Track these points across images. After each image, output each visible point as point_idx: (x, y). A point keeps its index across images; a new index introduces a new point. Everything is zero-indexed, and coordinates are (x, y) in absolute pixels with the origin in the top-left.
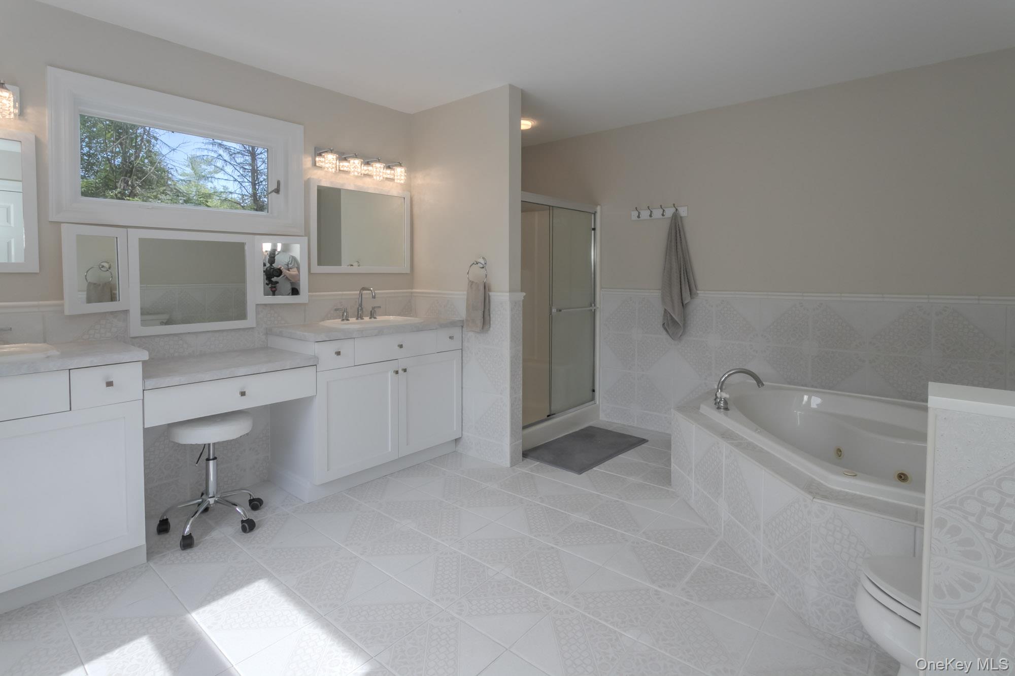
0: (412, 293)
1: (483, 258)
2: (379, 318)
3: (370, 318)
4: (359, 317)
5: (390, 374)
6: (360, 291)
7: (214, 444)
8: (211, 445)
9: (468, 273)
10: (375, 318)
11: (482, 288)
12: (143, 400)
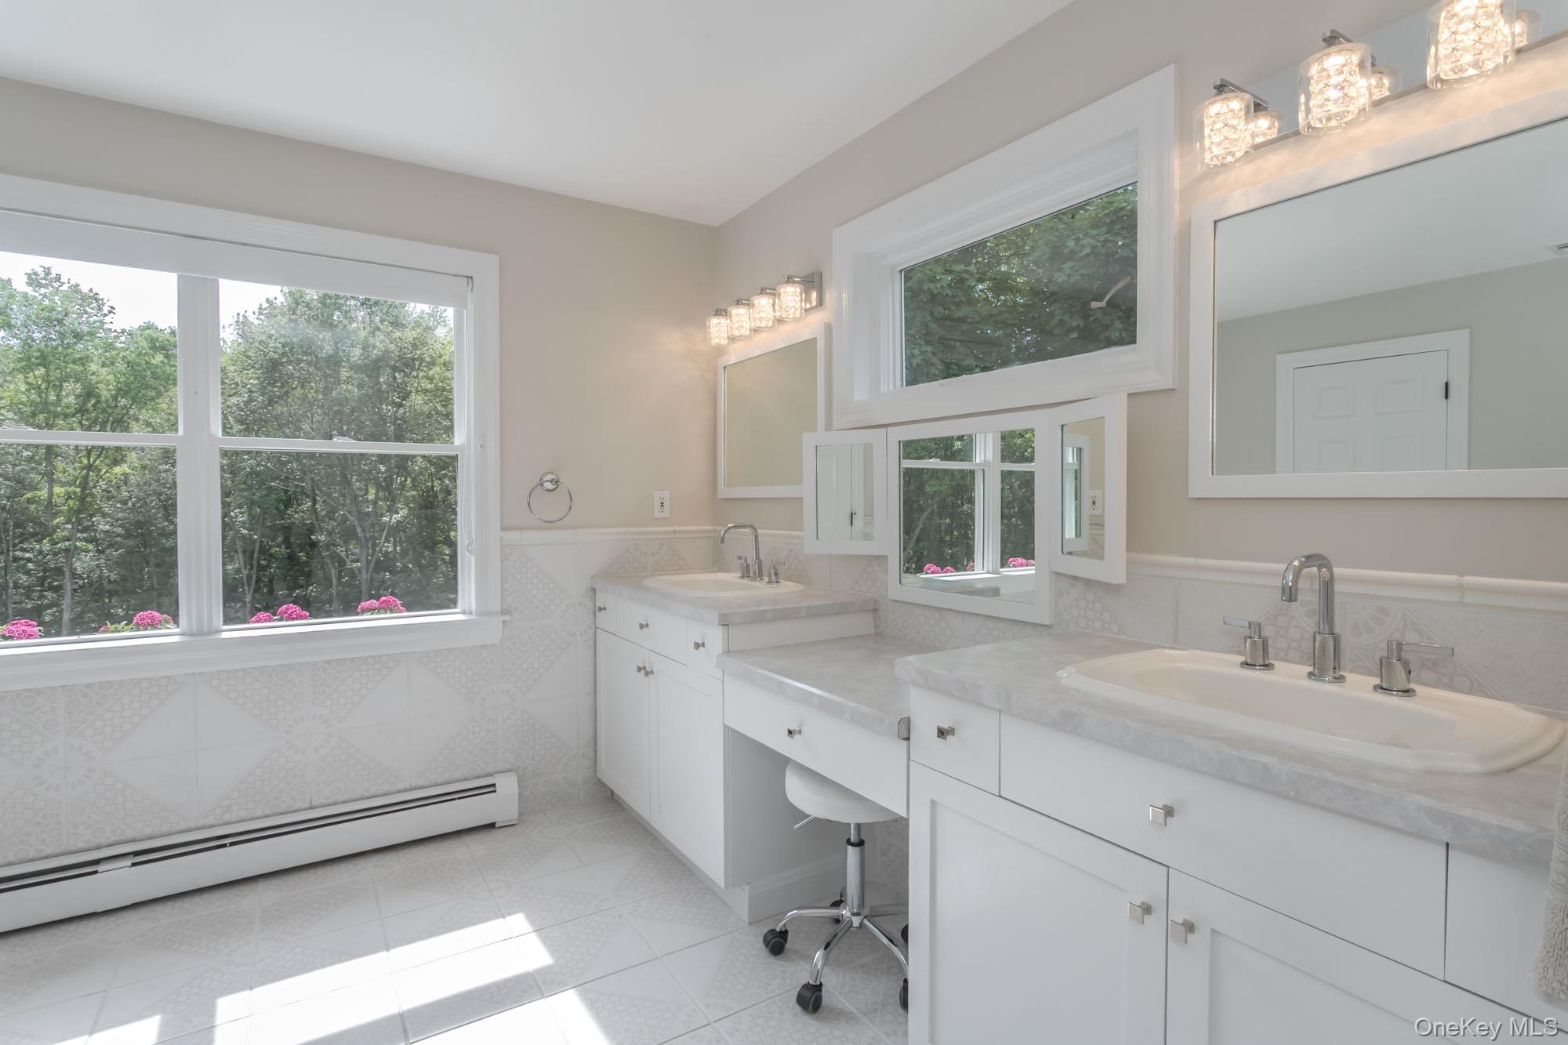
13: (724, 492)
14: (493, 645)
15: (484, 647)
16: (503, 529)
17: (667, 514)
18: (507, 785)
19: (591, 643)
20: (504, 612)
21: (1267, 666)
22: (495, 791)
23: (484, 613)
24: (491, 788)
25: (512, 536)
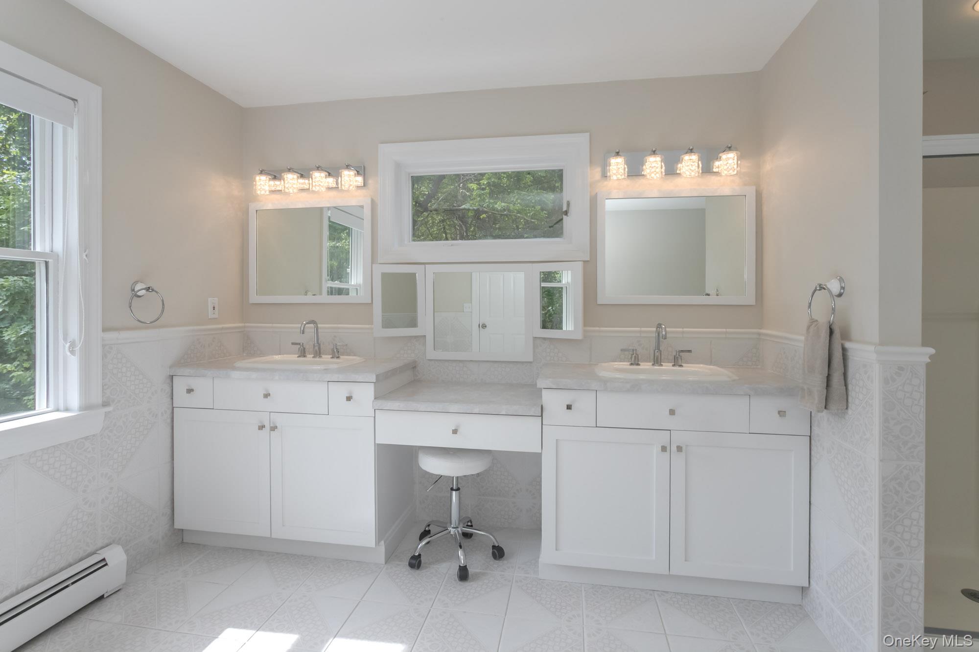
0: (759, 334)
1: (841, 280)
2: (687, 367)
3: (653, 365)
4: (657, 361)
5: (657, 449)
6: (657, 329)
7: (457, 478)
8: (455, 478)
9: (810, 306)
10: (681, 366)
11: (824, 334)
12: (375, 417)
13: (254, 298)
14: (94, 435)
15: (86, 438)
16: (104, 330)
17: (216, 316)
18: (116, 557)
19: (169, 421)
20: (105, 404)
21: (638, 364)
22: (106, 564)
23: (86, 407)
24: (103, 563)
25: (112, 336)
